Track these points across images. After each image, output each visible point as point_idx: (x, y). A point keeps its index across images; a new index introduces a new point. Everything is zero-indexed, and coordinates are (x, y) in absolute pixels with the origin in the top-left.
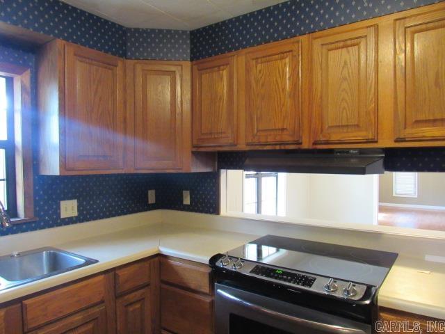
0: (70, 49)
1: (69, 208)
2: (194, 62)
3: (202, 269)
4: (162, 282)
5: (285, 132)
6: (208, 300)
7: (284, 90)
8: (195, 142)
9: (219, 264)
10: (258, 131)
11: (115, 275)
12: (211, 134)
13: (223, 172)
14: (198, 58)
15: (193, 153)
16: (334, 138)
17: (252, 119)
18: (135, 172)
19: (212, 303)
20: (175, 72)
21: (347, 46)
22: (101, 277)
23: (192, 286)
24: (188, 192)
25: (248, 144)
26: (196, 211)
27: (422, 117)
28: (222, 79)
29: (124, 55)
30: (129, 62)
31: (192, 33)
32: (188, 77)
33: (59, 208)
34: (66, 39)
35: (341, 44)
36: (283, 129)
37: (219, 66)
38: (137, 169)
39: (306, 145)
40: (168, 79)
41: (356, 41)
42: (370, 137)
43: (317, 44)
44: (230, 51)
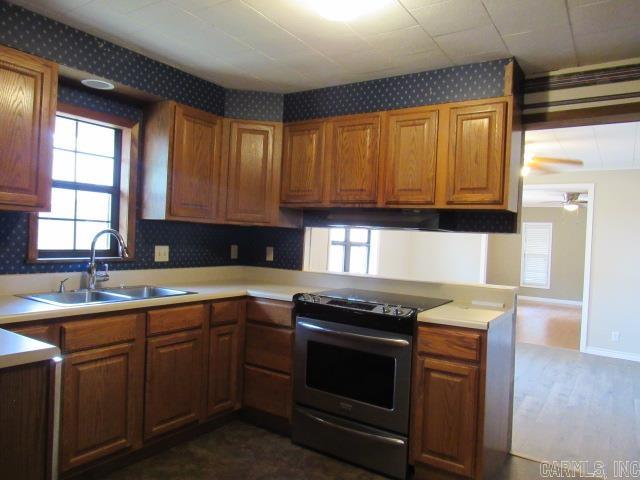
0: (180, 110)
1: (162, 253)
2: (287, 124)
3: (286, 306)
4: (249, 320)
5: (364, 193)
6: (290, 332)
7: (364, 156)
8: (284, 198)
9: (302, 299)
10: (341, 190)
11: (211, 306)
12: (298, 191)
13: (308, 229)
14: (290, 121)
15: (280, 208)
16: (402, 199)
17: (336, 180)
18: (226, 223)
19: (293, 334)
20: (267, 132)
21: (415, 125)
22: (201, 306)
23: (277, 322)
24: (272, 249)
25: (331, 202)
26: (279, 268)
27: (466, 186)
28: (311, 141)
29: (222, 114)
30: (226, 121)
31: (286, 96)
32: (279, 137)
33: (153, 252)
34: (177, 101)
35: (411, 123)
36: (362, 190)
37: (309, 130)
38: (228, 220)
39: (380, 204)
40: (261, 137)
41: (421, 121)
42: (429, 199)
43: (393, 120)
44: (320, 117)
